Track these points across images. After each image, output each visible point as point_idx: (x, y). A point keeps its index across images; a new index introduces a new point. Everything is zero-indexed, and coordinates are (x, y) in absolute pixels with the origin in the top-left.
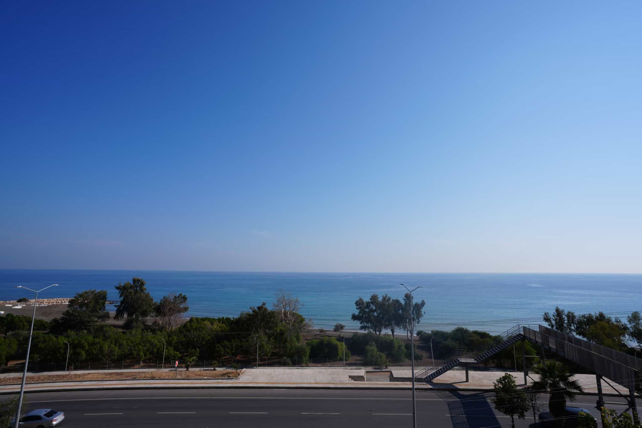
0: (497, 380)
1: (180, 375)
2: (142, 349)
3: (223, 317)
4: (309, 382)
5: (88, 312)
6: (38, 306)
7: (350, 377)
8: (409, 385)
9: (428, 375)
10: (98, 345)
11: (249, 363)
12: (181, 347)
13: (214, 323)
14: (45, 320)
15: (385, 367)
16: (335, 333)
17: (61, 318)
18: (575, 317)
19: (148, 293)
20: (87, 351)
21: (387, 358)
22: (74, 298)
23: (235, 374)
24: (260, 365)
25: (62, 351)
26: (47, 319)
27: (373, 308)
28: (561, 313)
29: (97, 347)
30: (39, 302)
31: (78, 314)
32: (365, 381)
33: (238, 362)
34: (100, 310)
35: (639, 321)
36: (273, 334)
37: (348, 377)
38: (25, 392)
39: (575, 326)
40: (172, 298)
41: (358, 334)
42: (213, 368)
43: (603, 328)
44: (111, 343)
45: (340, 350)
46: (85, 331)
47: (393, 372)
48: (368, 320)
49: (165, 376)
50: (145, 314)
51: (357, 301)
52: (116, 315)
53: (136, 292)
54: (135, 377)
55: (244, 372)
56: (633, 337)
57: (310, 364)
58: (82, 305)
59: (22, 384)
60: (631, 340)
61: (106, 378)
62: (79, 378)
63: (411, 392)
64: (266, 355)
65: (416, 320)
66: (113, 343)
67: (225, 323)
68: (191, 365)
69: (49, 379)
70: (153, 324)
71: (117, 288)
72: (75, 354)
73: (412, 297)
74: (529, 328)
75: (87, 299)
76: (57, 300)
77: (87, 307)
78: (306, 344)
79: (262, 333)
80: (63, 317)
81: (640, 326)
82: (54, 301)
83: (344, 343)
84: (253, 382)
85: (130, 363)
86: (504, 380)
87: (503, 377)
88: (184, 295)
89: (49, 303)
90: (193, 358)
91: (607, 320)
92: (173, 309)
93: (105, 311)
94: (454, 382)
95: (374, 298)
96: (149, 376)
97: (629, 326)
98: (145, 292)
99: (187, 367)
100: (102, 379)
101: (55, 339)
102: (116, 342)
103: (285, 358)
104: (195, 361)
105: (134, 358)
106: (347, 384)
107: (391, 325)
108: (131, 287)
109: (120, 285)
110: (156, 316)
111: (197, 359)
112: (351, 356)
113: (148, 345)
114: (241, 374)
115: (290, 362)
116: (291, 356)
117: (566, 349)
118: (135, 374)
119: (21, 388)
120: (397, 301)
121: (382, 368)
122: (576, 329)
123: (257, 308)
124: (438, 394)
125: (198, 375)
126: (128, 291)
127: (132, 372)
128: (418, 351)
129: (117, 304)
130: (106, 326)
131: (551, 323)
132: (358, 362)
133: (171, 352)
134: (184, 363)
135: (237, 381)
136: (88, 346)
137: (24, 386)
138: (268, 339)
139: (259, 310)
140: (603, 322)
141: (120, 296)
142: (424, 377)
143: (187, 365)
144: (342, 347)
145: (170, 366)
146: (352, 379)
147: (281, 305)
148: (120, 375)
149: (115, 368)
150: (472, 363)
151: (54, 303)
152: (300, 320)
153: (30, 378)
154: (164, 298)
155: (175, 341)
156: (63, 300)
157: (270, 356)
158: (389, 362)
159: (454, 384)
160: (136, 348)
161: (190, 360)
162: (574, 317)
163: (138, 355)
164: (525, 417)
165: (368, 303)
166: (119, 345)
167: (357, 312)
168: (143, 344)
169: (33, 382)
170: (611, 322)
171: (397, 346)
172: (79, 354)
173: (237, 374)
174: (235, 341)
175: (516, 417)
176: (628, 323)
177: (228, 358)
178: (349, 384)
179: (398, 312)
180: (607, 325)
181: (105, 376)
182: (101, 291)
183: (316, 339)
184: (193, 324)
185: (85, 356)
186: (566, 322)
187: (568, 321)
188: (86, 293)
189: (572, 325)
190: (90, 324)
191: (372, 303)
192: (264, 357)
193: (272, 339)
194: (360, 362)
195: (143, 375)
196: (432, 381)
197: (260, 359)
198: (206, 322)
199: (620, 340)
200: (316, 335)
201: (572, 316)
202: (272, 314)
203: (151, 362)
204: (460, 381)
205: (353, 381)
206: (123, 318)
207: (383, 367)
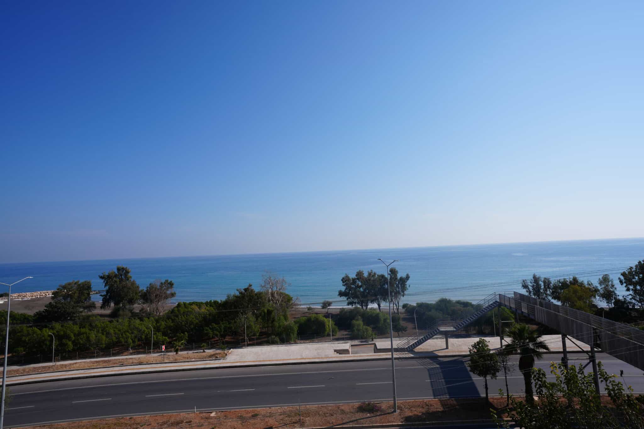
0: (472, 345)
1: (168, 359)
2: (130, 336)
3: (211, 301)
4: (295, 358)
5: (72, 303)
6: (21, 300)
7: (335, 351)
8: (388, 355)
9: (410, 345)
10: (85, 335)
11: (237, 344)
12: (169, 332)
13: (202, 307)
14: (30, 314)
15: (371, 340)
16: (323, 310)
17: (44, 311)
18: (551, 283)
19: (134, 281)
20: (73, 342)
21: (373, 331)
22: (58, 290)
23: (222, 355)
24: (249, 345)
25: (48, 343)
26: (31, 313)
27: (359, 283)
28: (538, 279)
29: (84, 337)
30: (22, 296)
31: (61, 306)
32: (350, 353)
33: (227, 343)
34: (85, 301)
35: (608, 283)
36: (260, 314)
37: (333, 351)
38: (7, 385)
39: (551, 291)
40: (158, 284)
41: (346, 310)
42: (202, 351)
43: (575, 292)
44: (98, 332)
45: (327, 326)
46: (71, 323)
47: (377, 344)
48: (355, 296)
49: (152, 360)
50: (131, 302)
51: (343, 278)
52: (102, 305)
53: (121, 280)
54: (123, 363)
55: (232, 351)
56: (603, 298)
57: (299, 341)
58: (65, 297)
59: (3, 378)
60: (601, 301)
61: (93, 366)
62: (66, 367)
63: (390, 361)
64: (254, 335)
65: (401, 293)
66: (100, 331)
67: (212, 307)
68: (180, 349)
69: (35, 371)
70: (140, 311)
71: (102, 278)
72: (62, 345)
73: (397, 272)
74: (504, 295)
75: (71, 289)
76: (41, 293)
77: (71, 298)
78: (294, 322)
79: (250, 314)
80: (46, 309)
81: (610, 287)
82: (37, 294)
83: (330, 319)
84: (241, 361)
85: (118, 350)
86: (478, 345)
87: (477, 342)
88: (170, 281)
89: (32, 297)
90: (182, 342)
91: (580, 283)
92: (160, 295)
93: (91, 301)
94: (435, 350)
95: (360, 274)
96: (136, 362)
97: (599, 288)
98: (131, 280)
99: (177, 351)
100: (89, 367)
101: (39, 332)
102: (104, 331)
103: (274, 337)
104: (184, 345)
105: (123, 345)
106: (332, 357)
107: (378, 299)
108: (116, 276)
109: (104, 274)
110: (144, 303)
111: (186, 343)
112: (338, 331)
113: (136, 332)
114: (229, 354)
115: (278, 340)
116: (279, 334)
117: (536, 313)
118: (123, 361)
119: (3, 382)
120: (383, 276)
121: (368, 341)
122: (551, 294)
123: (244, 289)
124: (419, 362)
125: (185, 358)
126: (112, 279)
127: (119, 359)
128: (404, 323)
129: (103, 294)
130: (93, 315)
131: (528, 289)
132: (345, 337)
133: (159, 337)
134: (172, 347)
135: (224, 361)
136: (74, 336)
137: (6, 379)
138: (255, 319)
139: (245, 292)
140: (576, 285)
141: (105, 286)
142: (406, 347)
143: (176, 349)
144: (329, 323)
145: (159, 351)
146: (337, 353)
147: (269, 286)
148: (107, 362)
149: (103, 356)
150: (451, 331)
151: (37, 296)
152: (287, 300)
153: (14, 371)
154: (150, 285)
155: (164, 327)
156: (47, 292)
157: (259, 336)
158: (375, 334)
159: (434, 352)
160: (124, 335)
161: (179, 344)
162: (549, 283)
163: (126, 342)
164: (497, 378)
165: (354, 280)
166: (106, 333)
167: (343, 289)
168: (130, 332)
169: (18, 375)
170: (583, 285)
171: (382, 319)
172: (66, 345)
173: (225, 355)
174: (223, 324)
175: (489, 377)
176: (598, 285)
177: (217, 340)
178: (334, 357)
179: (384, 286)
180: (579, 288)
181: (92, 364)
182: (85, 282)
183: (303, 316)
184: (180, 309)
185: (72, 346)
186: (543, 287)
187: (545, 286)
188: (69, 284)
189: (548, 290)
190: (75, 315)
191: (358, 279)
192: (252, 337)
193: (259, 319)
194: (347, 336)
195: (131, 361)
196: (414, 350)
197: (249, 339)
198: (194, 306)
199: (591, 302)
200: (305, 313)
201: (548, 282)
202: (259, 295)
203: (141, 349)
204: (440, 348)
205: (338, 355)
206: (110, 307)
207: (370, 340)
